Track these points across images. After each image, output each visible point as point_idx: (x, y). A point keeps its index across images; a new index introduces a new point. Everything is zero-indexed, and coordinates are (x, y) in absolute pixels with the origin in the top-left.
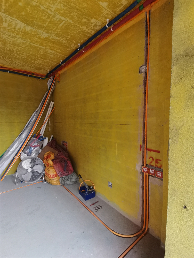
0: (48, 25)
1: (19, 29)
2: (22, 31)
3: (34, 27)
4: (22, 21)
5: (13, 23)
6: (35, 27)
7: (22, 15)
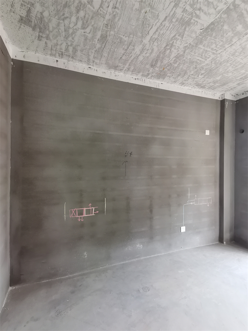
0: (201, 49)
1: (198, 17)
2: (192, 21)
3: (200, 35)
4: (212, 23)
5: (212, 11)
6: (200, 37)
7: (223, 26)
